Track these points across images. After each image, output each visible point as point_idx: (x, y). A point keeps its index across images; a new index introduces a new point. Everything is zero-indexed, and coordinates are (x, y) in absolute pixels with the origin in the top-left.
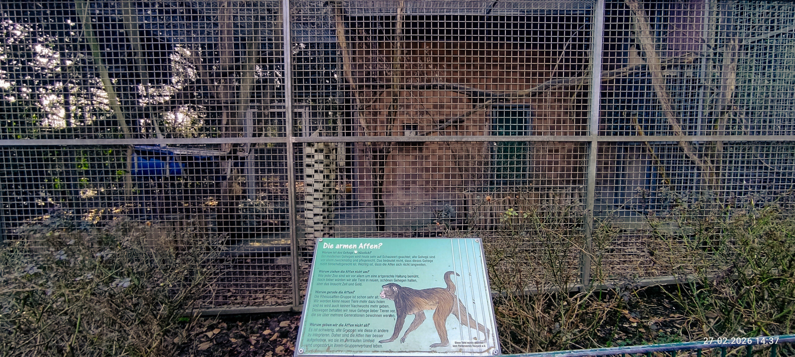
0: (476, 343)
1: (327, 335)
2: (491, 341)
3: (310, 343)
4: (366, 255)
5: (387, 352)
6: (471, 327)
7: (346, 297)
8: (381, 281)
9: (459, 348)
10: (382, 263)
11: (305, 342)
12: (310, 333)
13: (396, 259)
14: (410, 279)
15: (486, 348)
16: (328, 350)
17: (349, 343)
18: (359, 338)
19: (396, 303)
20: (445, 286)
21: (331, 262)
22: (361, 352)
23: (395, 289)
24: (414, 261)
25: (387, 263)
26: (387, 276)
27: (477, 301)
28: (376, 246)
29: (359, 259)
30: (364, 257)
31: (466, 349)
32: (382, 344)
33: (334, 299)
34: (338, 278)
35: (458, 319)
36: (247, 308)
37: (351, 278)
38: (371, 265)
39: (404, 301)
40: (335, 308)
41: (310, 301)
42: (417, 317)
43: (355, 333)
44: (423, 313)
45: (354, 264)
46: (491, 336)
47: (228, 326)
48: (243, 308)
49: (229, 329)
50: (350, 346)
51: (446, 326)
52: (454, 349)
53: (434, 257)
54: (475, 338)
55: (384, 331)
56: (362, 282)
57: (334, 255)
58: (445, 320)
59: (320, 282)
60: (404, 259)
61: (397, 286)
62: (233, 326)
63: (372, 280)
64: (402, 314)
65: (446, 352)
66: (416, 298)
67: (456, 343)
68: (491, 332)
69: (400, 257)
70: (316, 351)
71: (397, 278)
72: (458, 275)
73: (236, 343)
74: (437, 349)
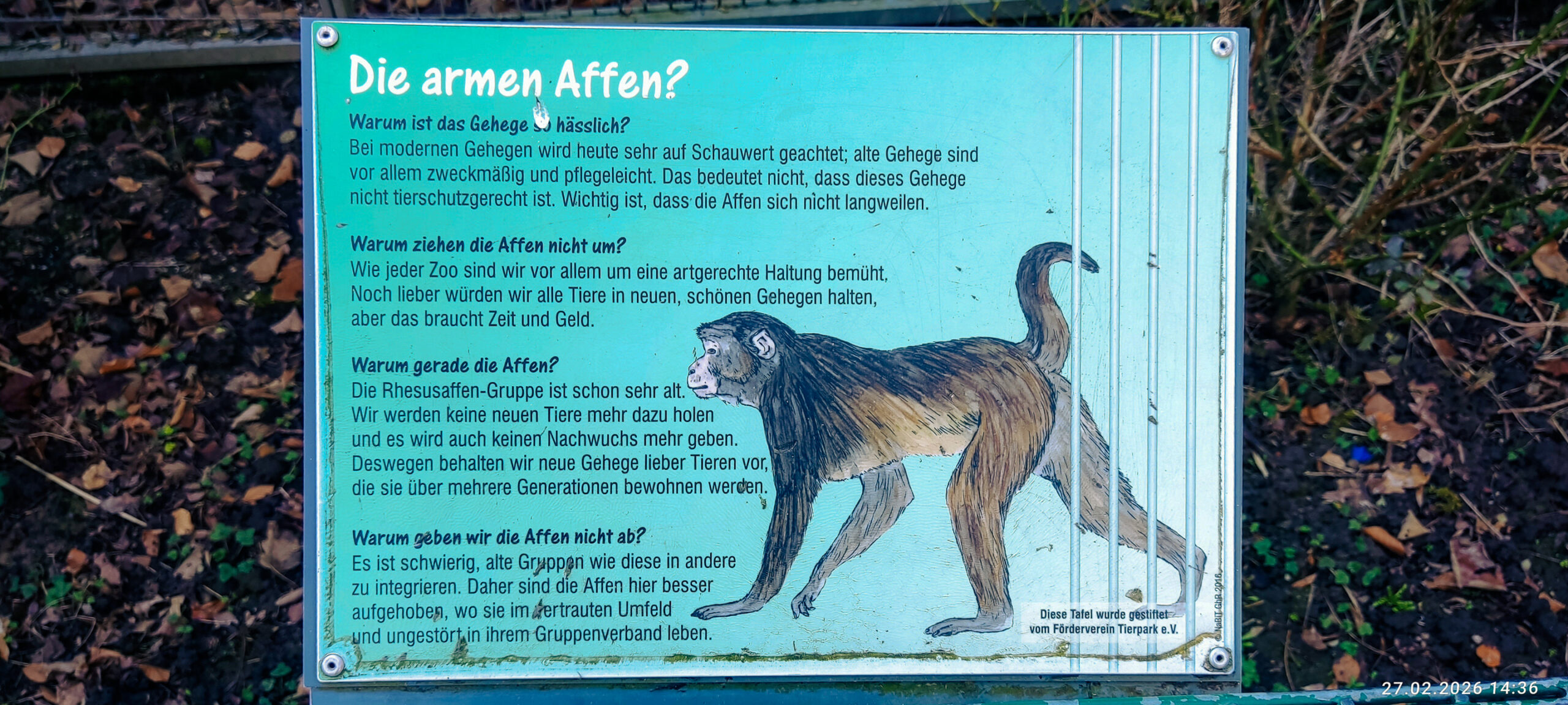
0: (1136, 615)
1: (445, 588)
2: (1205, 608)
3: (372, 625)
4: (597, 140)
5: (730, 657)
6: (1122, 540)
7: (517, 393)
8: (693, 298)
9: (1058, 637)
10: (692, 190)
11: (346, 626)
12: (362, 577)
13: (767, 166)
14: (839, 286)
15: (1178, 640)
16: (460, 656)
17: (556, 623)
18: (601, 598)
19: (769, 420)
20: (1016, 330)
21: (409, 186)
22: (614, 660)
23: (764, 344)
24: (865, 179)
25: (717, 191)
26: (724, 274)
27: (1171, 411)
28: (651, 79)
29: (565, 164)
30: (589, 152)
31: (1087, 641)
32: (711, 625)
33: (458, 403)
34: (460, 282)
35: (1066, 499)
36: (145, 46)
37: (528, 282)
38: (634, 201)
39: (809, 412)
40: (468, 453)
41: (330, 417)
42: (874, 495)
43: (578, 575)
44: (902, 473)
45: (543, 200)
46: (1209, 581)
47: (93, 123)
48: (127, 48)
49: (98, 134)
50: (564, 636)
51: (1008, 535)
52: (1036, 641)
53: (972, 156)
54: (1136, 595)
55: (714, 561)
56: (594, 308)
57: (423, 137)
58: (1004, 508)
59: (371, 308)
60: (810, 169)
61: (777, 329)
62: (111, 124)
63: (642, 297)
64: (798, 477)
65: (998, 657)
66: (870, 394)
67: (1045, 614)
68: (1211, 568)
69: (788, 155)
70: (403, 662)
71: (773, 285)
72: (1090, 265)
73: (139, 196)
74: (957, 642)
